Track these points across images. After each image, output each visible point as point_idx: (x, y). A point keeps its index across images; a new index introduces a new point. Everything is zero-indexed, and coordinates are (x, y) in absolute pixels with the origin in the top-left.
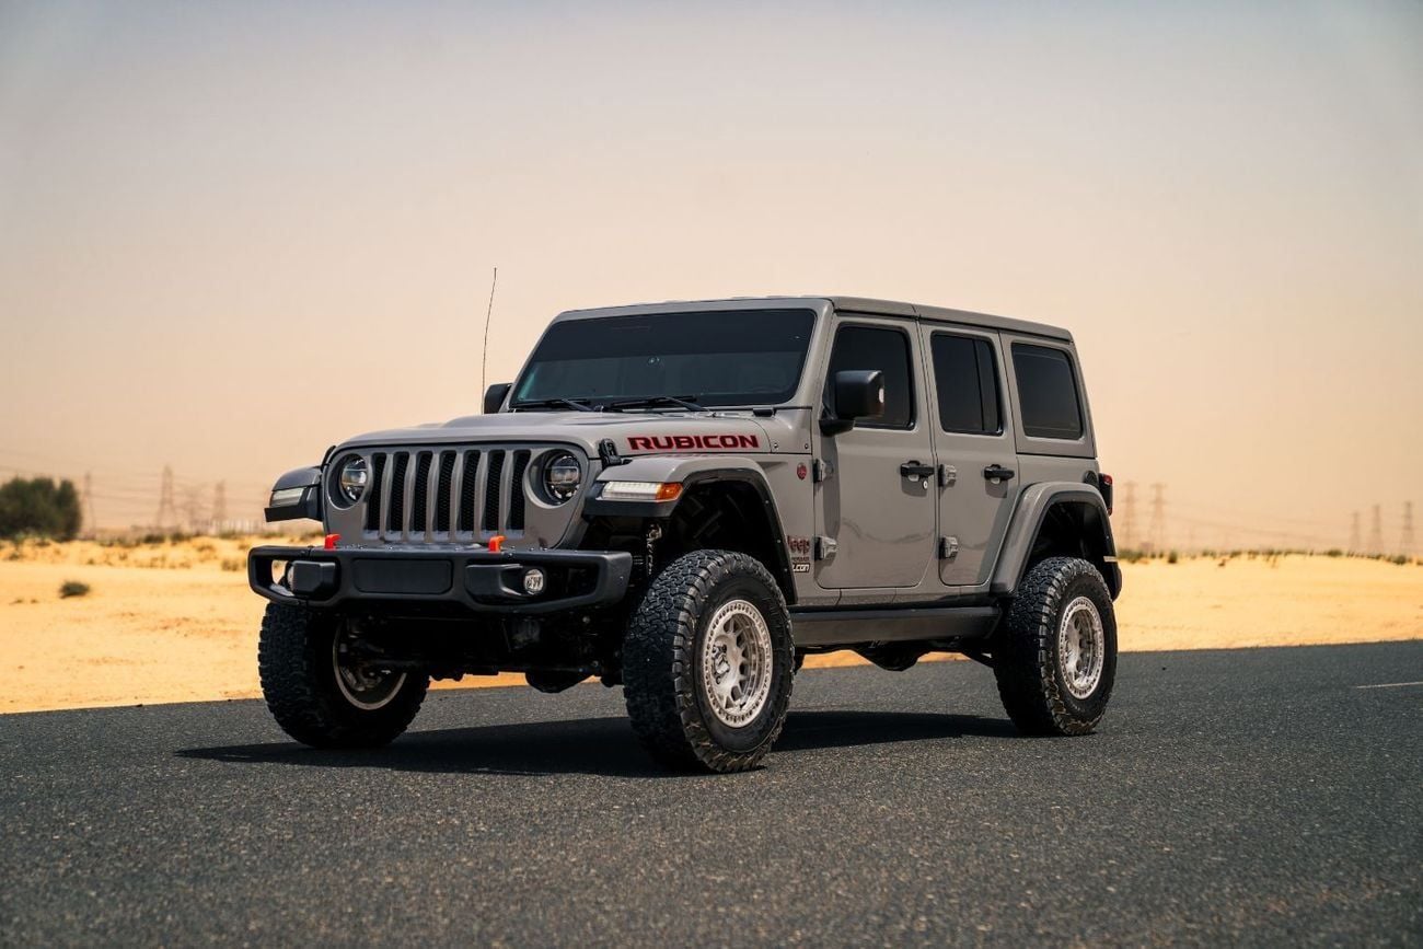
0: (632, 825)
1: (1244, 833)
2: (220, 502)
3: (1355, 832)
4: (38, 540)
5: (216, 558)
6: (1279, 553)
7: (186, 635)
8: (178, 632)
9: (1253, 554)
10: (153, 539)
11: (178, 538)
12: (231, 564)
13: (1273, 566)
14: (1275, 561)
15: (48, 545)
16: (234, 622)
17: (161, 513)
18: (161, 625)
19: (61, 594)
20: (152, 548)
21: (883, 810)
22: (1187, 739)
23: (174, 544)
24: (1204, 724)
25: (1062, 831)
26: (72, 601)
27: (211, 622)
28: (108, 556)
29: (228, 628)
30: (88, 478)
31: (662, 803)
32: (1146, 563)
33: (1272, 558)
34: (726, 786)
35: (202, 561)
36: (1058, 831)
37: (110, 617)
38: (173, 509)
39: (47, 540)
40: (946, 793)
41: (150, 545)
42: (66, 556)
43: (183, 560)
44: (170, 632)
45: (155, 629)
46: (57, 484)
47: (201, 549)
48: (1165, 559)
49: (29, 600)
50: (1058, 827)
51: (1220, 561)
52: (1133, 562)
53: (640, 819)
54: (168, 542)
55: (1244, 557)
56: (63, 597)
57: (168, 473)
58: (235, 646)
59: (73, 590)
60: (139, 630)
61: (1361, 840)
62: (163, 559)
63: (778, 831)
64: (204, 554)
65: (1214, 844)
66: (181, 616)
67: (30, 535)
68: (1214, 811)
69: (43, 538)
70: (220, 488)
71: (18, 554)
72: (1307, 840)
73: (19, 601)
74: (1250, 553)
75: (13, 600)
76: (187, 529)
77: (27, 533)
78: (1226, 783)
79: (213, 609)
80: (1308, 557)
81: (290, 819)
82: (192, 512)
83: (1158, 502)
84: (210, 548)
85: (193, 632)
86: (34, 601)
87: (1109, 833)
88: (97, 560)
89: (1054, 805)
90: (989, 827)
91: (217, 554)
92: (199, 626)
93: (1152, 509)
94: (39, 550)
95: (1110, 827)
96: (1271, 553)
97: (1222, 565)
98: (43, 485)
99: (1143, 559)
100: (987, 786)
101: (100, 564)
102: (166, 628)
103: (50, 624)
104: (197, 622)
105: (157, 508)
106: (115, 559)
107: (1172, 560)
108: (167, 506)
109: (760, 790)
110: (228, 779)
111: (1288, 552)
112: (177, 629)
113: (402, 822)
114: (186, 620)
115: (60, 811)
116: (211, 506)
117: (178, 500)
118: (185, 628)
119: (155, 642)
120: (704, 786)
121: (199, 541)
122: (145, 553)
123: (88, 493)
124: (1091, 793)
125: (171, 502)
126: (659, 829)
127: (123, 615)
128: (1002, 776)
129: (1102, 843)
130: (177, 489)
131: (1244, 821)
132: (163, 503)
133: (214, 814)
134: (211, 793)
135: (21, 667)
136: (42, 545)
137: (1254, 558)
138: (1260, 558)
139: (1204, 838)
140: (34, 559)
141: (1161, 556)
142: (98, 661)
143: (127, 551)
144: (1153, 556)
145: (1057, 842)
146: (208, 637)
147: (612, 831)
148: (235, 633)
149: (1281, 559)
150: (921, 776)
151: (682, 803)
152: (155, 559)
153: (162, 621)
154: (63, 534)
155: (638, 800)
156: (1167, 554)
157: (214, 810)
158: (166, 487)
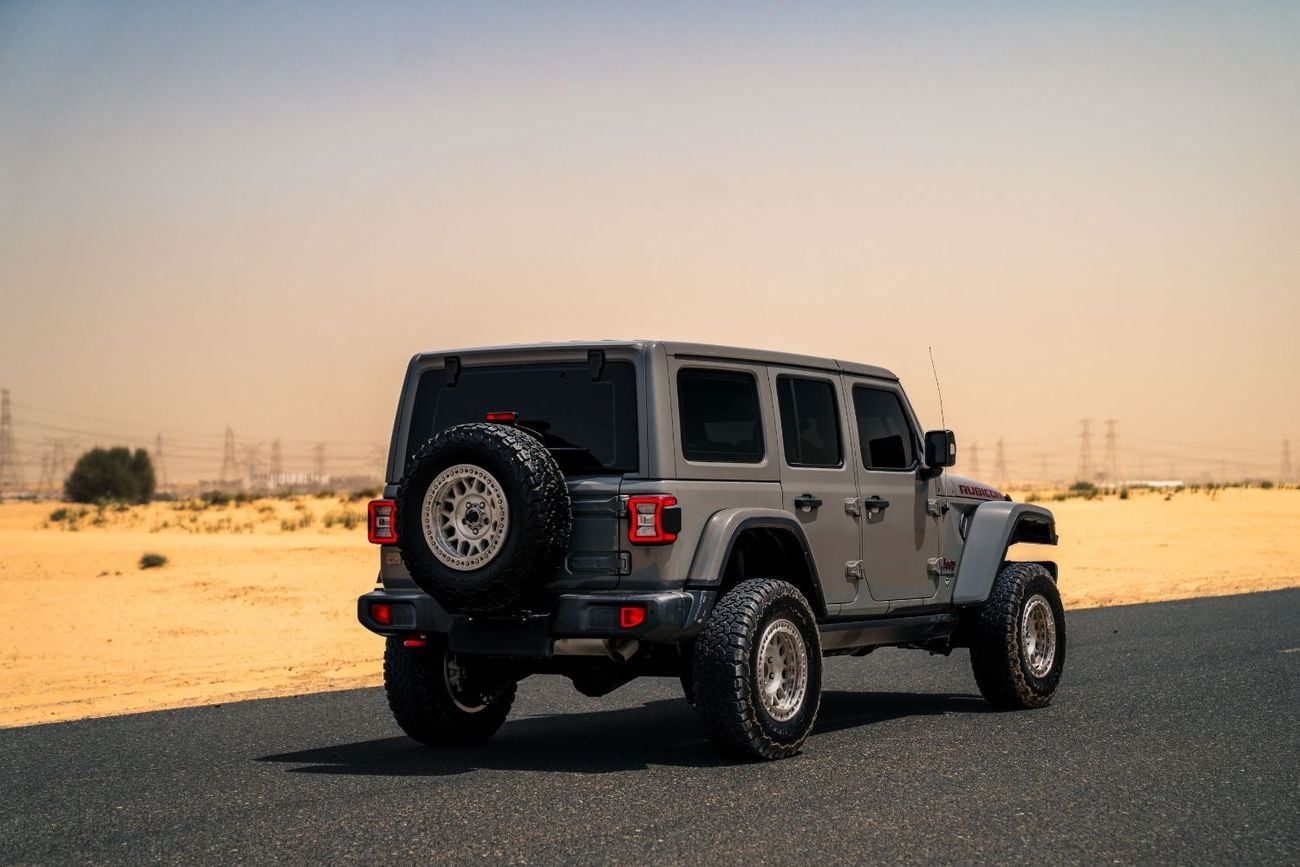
0: (652, 852)
1: (1183, 839)
2: (276, 458)
3: (1279, 832)
4: (118, 505)
5: (275, 518)
6: (1218, 487)
7: (253, 604)
8: (245, 601)
9: (1195, 488)
10: (218, 500)
11: (241, 499)
12: (289, 524)
13: (1213, 499)
14: (1214, 494)
15: (127, 509)
16: (294, 589)
17: (224, 468)
18: (232, 594)
19: (142, 565)
20: (218, 510)
21: (870, 824)
22: (1135, 723)
23: (238, 506)
24: (1149, 705)
25: (1026, 841)
26: (151, 572)
27: (275, 589)
28: (180, 519)
29: (290, 594)
30: (159, 439)
31: (678, 824)
32: (1101, 499)
33: (1212, 492)
34: (734, 801)
35: (263, 521)
36: (1022, 843)
37: (185, 586)
38: (235, 465)
39: (126, 505)
40: (925, 801)
41: (217, 507)
42: (143, 520)
43: (247, 521)
44: (239, 601)
45: (225, 599)
46: (133, 451)
47: (262, 510)
48: (1117, 496)
49: (113, 572)
50: (1022, 838)
51: (1166, 496)
52: (1090, 499)
53: (660, 843)
54: (232, 503)
55: (1188, 491)
56: (143, 568)
57: (229, 433)
58: (297, 613)
59: (151, 562)
60: (210, 599)
61: (1284, 842)
62: (229, 520)
63: (779, 855)
64: (264, 515)
65: (1158, 853)
66: (248, 584)
67: (110, 502)
68: (1157, 812)
69: (122, 504)
70: (276, 445)
71: (100, 518)
72: (1237, 843)
73: (105, 574)
74: (1192, 487)
75: (100, 573)
76: (247, 486)
77: (108, 498)
78: (1169, 777)
79: (275, 577)
80: (1243, 490)
81: (356, 857)
82: (252, 468)
83: (1111, 436)
84: (270, 509)
85: (259, 599)
86: (118, 573)
87: (1067, 844)
88: (171, 523)
89: (1018, 811)
90: (962, 841)
91: (276, 514)
92: (263, 594)
93: (1105, 441)
94: (119, 514)
95: (1067, 837)
96: (1211, 486)
97: (1168, 499)
98: (119, 454)
99: (1098, 496)
100: (960, 790)
101: (174, 526)
102: (235, 597)
103: (133, 596)
104: (262, 590)
105: (220, 465)
106: (186, 522)
107: (1124, 496)
108: (229, 463)
109: (762, 805)
110: (300, 807)
111: (1227, 486)
112: (244, 598)
113: (452, 855)
114: (252, 588)
115: (157, 853)
116: (269, 462)
117: (239, 457)
118: (252, 595)
119: (225, 611)
120: (714, 801)
121: (260, 503)
122: (212, 515)
123: (159, 453)
124: (1051, 796)
125: (233, 459)
126: (676, 856)
127: (197, 584)
128: (973, 777)
129: (1060, 856)
130: (238, 447)
131: (1184, 823)
132: (226, 459)
133: (289, 851)
134: (286, 826)
135: (110, 641)
136: (122, 509)
137: (1196, 492)
138: (1201, 492)
139: (1149, 846)
140: (116, 523)
141: (1114, 493)
142: (176, 633)
143: (196, 513)
144: (1107, 493)
145: (1021, 857)
146: (272, 604)
147: (635, 860)
148: (296, 600)
149: (1220, 492)
150: (902, 781)
151: (694, 823)
152: (221, 521)
153: (231, 590)
154: (139, 497)
155: (656, 820)
156: (1119, 491)
157: (290, 848)
158: (228, 446)
